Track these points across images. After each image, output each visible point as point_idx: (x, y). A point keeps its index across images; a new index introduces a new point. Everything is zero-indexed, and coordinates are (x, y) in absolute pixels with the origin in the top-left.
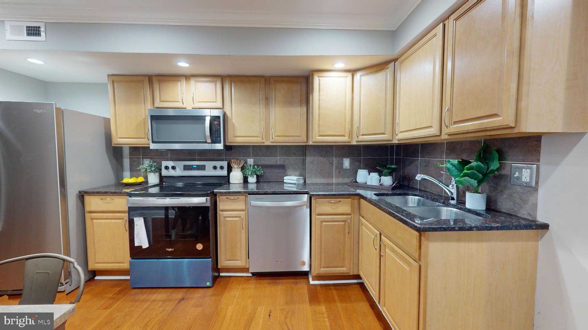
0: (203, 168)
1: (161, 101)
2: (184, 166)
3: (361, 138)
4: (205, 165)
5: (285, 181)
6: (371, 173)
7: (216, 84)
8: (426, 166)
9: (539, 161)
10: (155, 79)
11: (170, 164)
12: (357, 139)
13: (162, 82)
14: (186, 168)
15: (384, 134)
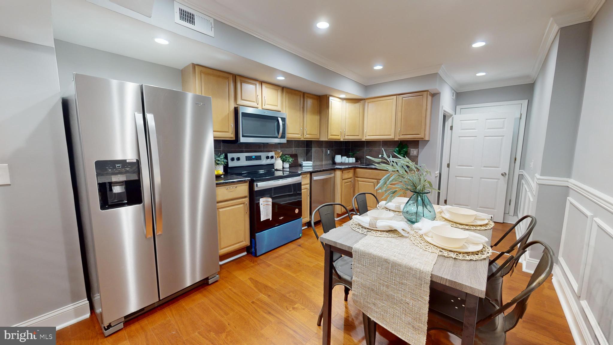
0: (258, 158)
1: (242, 99)
2: (246, 157)
3: (346, 137)
4: (261, 156)
5: (303, 165)
6: (343, 157)
7: (278, 92)
8: (370, 152)
9: (418, 148)
10: (238, 79)
11: (235, 155)
12: (344, 138)
13: (244, 83)
14: (248, 158)
15: (358, 136)
